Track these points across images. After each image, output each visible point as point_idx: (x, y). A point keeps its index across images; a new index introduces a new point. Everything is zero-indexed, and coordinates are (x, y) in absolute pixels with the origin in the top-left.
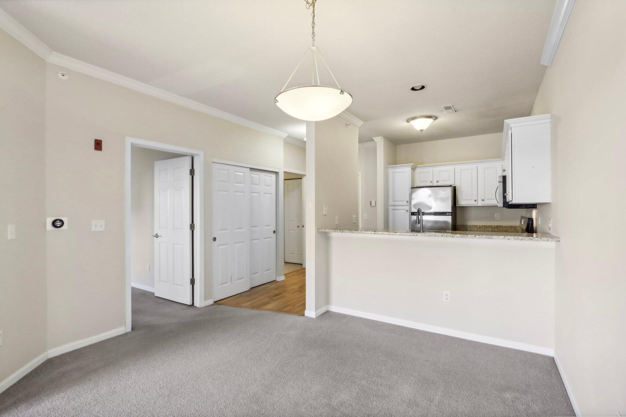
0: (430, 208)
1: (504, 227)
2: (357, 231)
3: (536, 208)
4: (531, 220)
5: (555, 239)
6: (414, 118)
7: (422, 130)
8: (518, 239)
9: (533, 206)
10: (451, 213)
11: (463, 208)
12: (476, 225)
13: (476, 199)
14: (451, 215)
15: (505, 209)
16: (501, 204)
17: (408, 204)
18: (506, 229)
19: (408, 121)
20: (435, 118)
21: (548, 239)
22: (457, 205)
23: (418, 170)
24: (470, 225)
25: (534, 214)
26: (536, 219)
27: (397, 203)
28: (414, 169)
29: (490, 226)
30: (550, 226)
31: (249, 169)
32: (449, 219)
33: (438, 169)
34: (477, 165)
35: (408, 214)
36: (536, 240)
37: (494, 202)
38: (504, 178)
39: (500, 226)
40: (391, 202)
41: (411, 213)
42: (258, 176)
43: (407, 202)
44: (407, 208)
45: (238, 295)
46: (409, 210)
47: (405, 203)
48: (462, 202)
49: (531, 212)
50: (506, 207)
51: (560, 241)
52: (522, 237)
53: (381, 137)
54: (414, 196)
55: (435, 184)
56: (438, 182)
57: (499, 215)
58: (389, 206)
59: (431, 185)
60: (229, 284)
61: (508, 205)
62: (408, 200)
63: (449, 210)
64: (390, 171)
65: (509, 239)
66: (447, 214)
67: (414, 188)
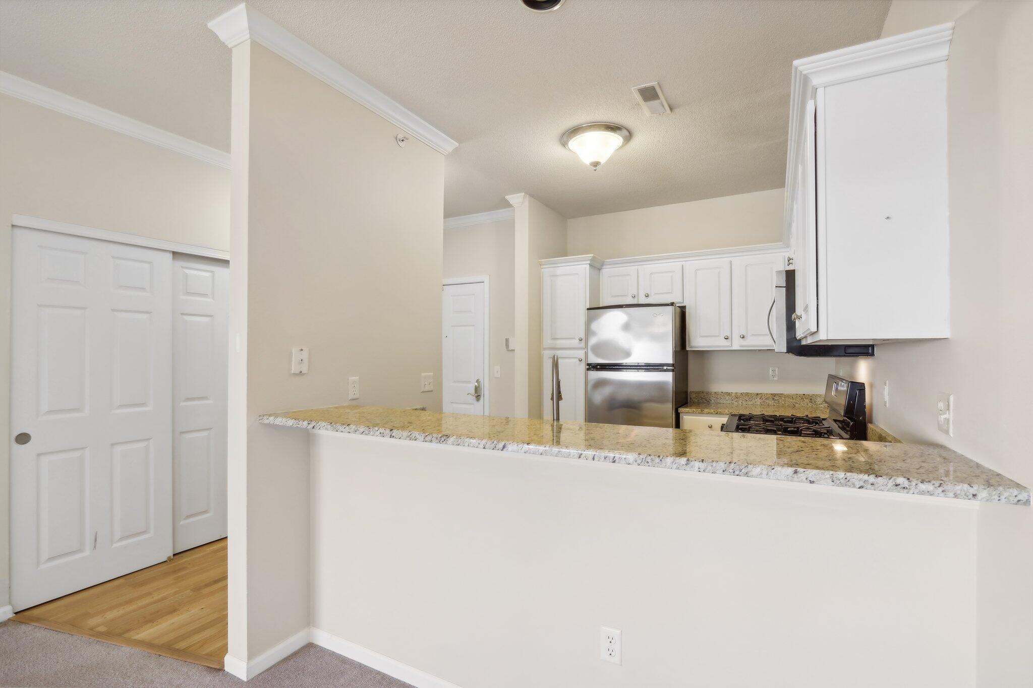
0: (628, 354)
1: (788, 396)
2: (347, 428)
3: (873, 354)
4: (857, 389)
5: (1006, 494)
6: (575, 131)
7: (596, 164)
8: (847, 483)
9: (865, 350)
10: (673, 365)
11: (702, 354)
12: (729, 392)
13: (729, 334)
14: (673, 371)
15: (791, 356)
16: (781, 346)
17: (583, 344)
18: (791, 401)
19: (563, 141)
20: (628, 134)
21: (973, 491)
22: (688, 349)
23: (606, 271)
24: (715, 393)
25: (863, 370)
26: (872, 386)
27: (560, 343)
28: (596, 267)
29: (757, 394)
30: (948, 420)
31: (171, 255)
32: (668, 377)
33: (649, 268)
34: (730, 259)
35: (583, 367)
36: (922, 493)
37: (765, 342)
38: (790, 276)
39: (780, 395)
40: (547, 341)
41: (588, 365)
42: (208, 274)
43: (581, 340)
44: (581, 354)
45: (121, 581)
46: (584, 359)
47: (575, 342)
48: (698, 341)
49: (853, 367)
50: (793, 353)
51: (1027, 502)
52: (866, 477)
53: (523, 194)
54: (594, 326)
55: (643, 301)
56: (647, 296)
57: (777, 370)
58: (545, 349)
59: (635, 302)
60: (87, 553)
61: (798, 349)
62: (583, 336)
63: (669, 359)
64: (546, 271)
65: (812, 482)
66: (665, 368)
67: (596, 309)
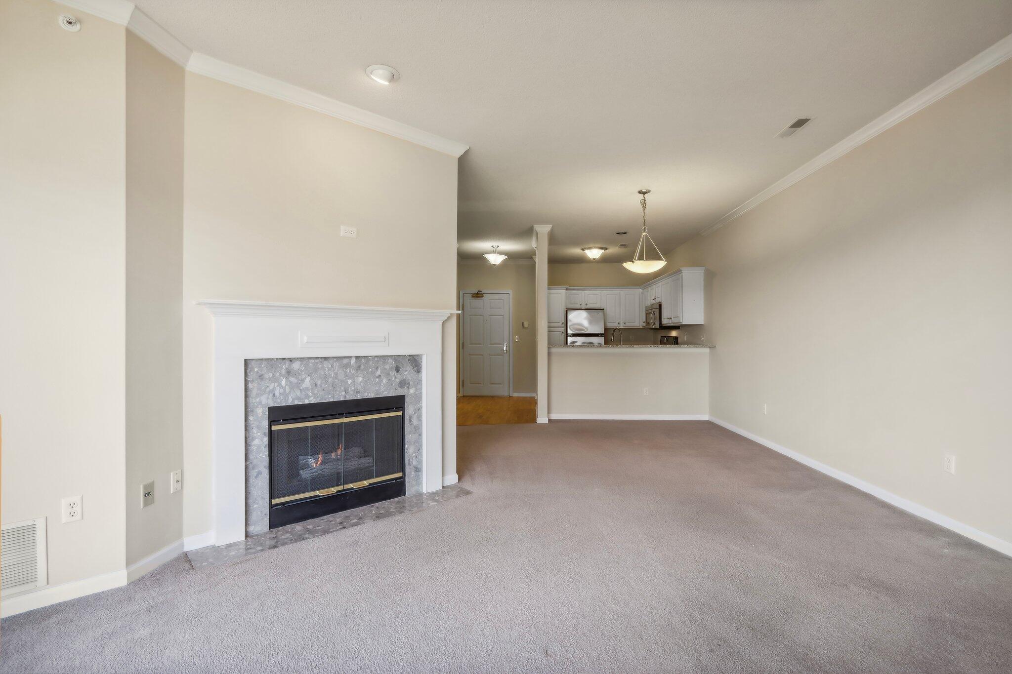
3: (680, 328)
7: (594, 259)
10: (603, 334)
13: (619, 322)
19: (583, 250)
33: (587, 292)
34: (620, 291)
35: (563, 336)
43: (562, 323)
46: (564, 332)
48: (608, 324)
55: (584, 307)
56: (586, 305)
62: (564, 321)
63: (602, 331)
66: (600, 335)
